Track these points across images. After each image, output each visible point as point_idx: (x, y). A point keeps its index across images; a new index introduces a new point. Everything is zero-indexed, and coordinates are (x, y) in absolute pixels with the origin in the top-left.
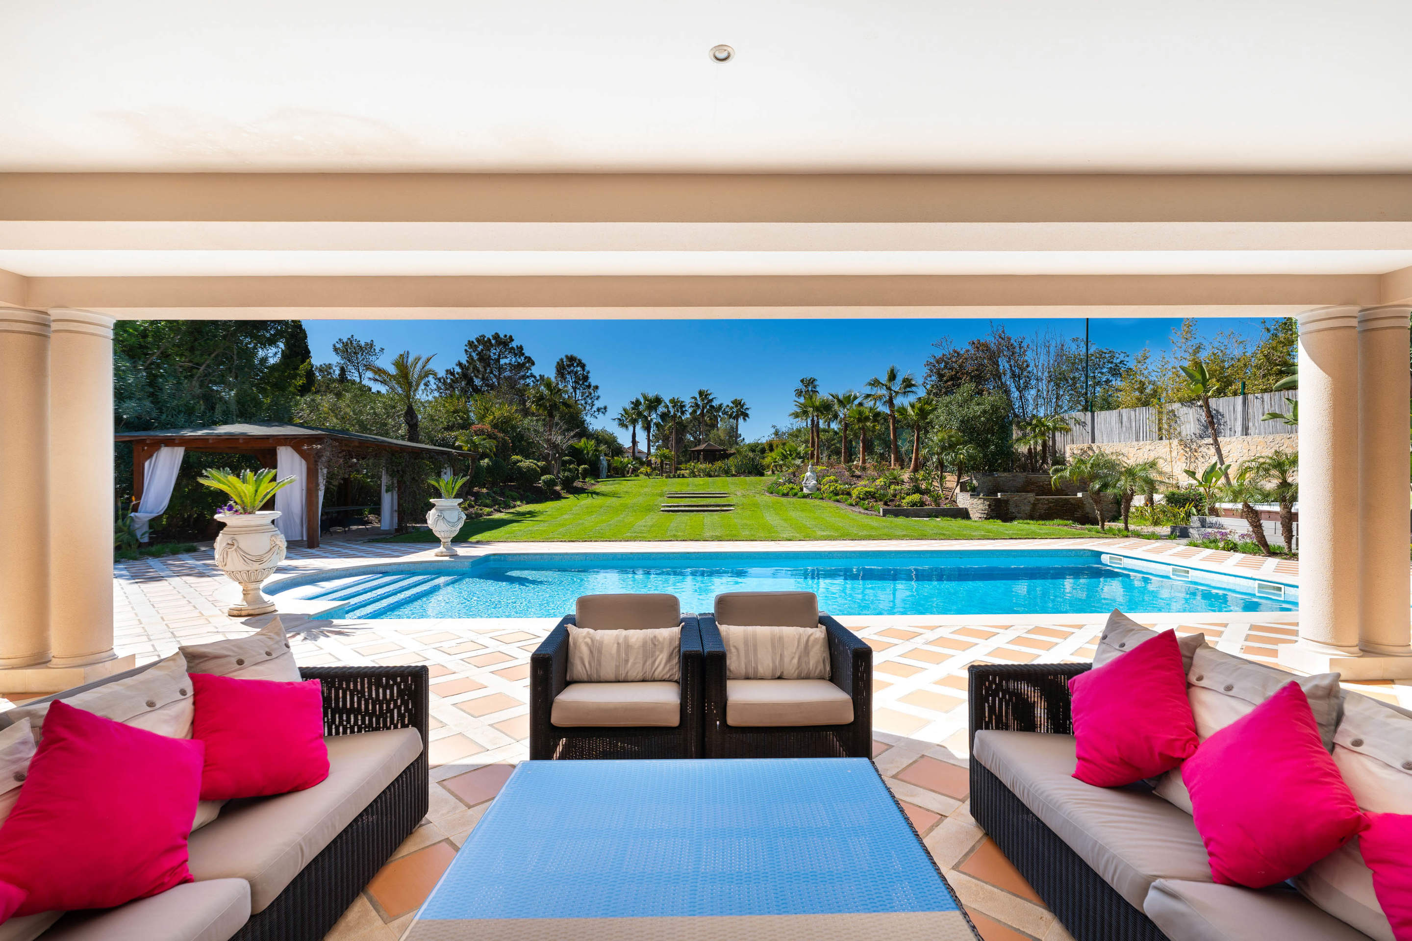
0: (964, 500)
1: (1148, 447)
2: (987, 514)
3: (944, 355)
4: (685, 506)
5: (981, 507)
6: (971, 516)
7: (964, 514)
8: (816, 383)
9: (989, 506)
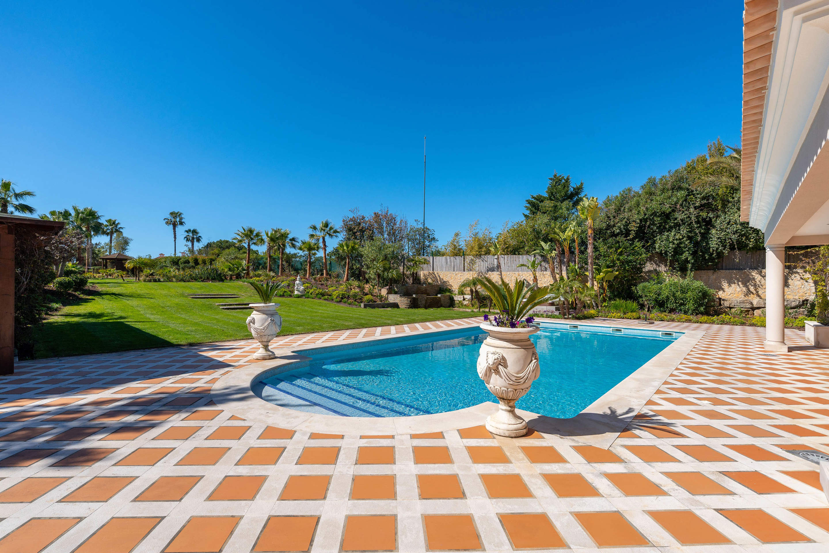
0: (393, 298)
1: (460, 274)
2: (409, 306)
3: (353, 217)
4: (236, 305)
5: (406, 302)
6: (400, 307)
7: (395, 306)
8: (183, 216)
9: (410, 301)
